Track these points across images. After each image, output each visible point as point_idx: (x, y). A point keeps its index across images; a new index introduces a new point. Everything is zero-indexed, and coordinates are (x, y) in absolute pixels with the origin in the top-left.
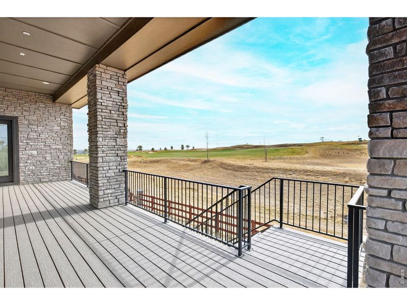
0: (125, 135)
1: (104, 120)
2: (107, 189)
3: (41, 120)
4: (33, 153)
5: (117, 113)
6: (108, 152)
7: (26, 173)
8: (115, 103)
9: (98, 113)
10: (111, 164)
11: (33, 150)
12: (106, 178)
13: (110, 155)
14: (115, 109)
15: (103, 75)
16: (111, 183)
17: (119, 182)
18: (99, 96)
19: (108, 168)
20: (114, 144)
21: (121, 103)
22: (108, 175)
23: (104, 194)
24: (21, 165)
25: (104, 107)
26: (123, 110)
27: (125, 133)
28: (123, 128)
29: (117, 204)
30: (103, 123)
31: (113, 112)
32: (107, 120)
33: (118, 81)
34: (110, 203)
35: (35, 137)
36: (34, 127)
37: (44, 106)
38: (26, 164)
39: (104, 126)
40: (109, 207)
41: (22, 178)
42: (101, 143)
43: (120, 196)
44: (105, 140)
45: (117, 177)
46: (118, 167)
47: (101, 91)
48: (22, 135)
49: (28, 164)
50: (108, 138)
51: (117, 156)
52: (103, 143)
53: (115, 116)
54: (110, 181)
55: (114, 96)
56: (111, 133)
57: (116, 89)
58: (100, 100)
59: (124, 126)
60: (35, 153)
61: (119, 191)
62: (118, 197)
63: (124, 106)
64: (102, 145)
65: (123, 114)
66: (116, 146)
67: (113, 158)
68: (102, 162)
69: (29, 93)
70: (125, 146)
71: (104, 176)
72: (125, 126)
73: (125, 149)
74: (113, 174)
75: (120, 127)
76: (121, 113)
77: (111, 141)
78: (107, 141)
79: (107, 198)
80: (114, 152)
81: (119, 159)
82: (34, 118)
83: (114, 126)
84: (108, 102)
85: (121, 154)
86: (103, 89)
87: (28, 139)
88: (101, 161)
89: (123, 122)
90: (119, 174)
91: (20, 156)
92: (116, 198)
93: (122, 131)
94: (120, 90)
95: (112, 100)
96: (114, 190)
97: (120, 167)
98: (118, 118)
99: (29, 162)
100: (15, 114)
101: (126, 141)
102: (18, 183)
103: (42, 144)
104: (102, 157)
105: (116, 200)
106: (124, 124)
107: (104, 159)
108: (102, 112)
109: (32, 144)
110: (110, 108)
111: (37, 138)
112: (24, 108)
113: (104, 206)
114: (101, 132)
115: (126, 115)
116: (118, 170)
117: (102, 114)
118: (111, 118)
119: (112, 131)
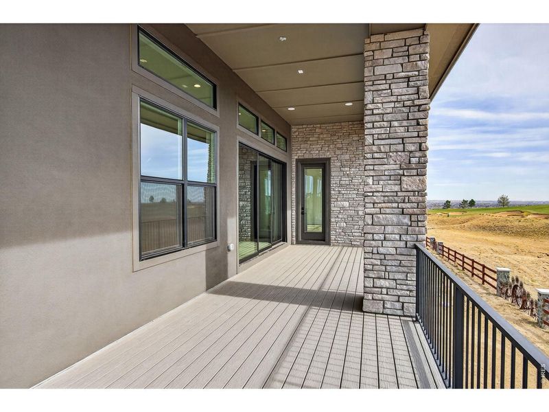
0: (421, 169)
1: (376, 142)
2: (380, 278)
3: (354, 159)
4: (345, 205)
5: (405, 123)
6: (384, 205)
7: (337, 230)
8: (401, 105)
9: (366, 132)
10: (389, 229)
11: (345, 201)
12: (378, 257)
13: (388, 211)
14: (399, 116)
15: (378, 55)
16: (388, 268)
17: (405, 269)
18: (368, 97)
19: (382, 237)
20: (397, 188)
21: (413, 100)
22: (381, 250)
23: (374, 287)
24: (333, 220)
25: (377, 118)
26: (418, 115)
27: (422, 164)
28: (418, 154)
29: (399, 312)
30: (375, 148)
31: (396, 124)
32: (383, 142)
33: (408, 56)
34: (384, 307)
35: (347, 183)
36: (346, 169)
37: (357, 138)
38: (337, 219)
39: (376, 155)
40: (383, 314)
41: (333, 237)
42: (371, 188)
43: (407, 299)
44: (379, 181)
45: (400, 258)
46: (404, 237)
47: (372, 88)
48: (334, 181)
49: (340, 219)
50: (383, 178)
51: (403, 213)
52: (375, 187)
53: (401, 131)
54: (385, 262)
55: (400, 89)
56: (391, 167)
57: (403, 74)
58: (370, 106)
59: (420, 150)
60: (346, 204)
61: (405, 287)
62: (401, 299)
63: (420, 106)
64: (373, 192)
65: (418, 124)
66: (399, 194)
67: (395, 219)
68: (372, 224)
69: (342, 124)
70: (422, 193)
71: (375, 251)
72: (422, 149)
73: (420, 198)
74: (393, 251)
75: (411, 152)
76: (414, 123)
77: (390, 182)
78: (381, 182)
79: (380, 296)
80: (395, 205)
81: (406, 220)
82: (347, 157)
83: (397, 152)
84: (386, 106)
85: (411, 211)
86: (376, 82)
87: (341, 185)
88: (370, 223)
89: (418, 140)
90: (405, 251)
91: (332, 209)
92: (399, 301)
93: (414, 160)
94: (410, 74)
95: (393, 99)
96: (393, 284)
97: (409, 238)
98: (406, 134)
99: (340, 216)
100: (328, 155)
101: (423, 182)
102: (329, 244)
103: (354, 192)
104: (372, 215)
105: (398, 305)
106: (420, 144)
107: (376, 219)
108: (373, 128)
109: (344, 192)
110: (389, 117)
111: (349, 185)
112: (338, 146)
113: (374, 310)
114: (371, 167)
115: (425, 125)
116: (402, 244)
117: (374, 131)
118: (392, 135)
119: (392, 162)
